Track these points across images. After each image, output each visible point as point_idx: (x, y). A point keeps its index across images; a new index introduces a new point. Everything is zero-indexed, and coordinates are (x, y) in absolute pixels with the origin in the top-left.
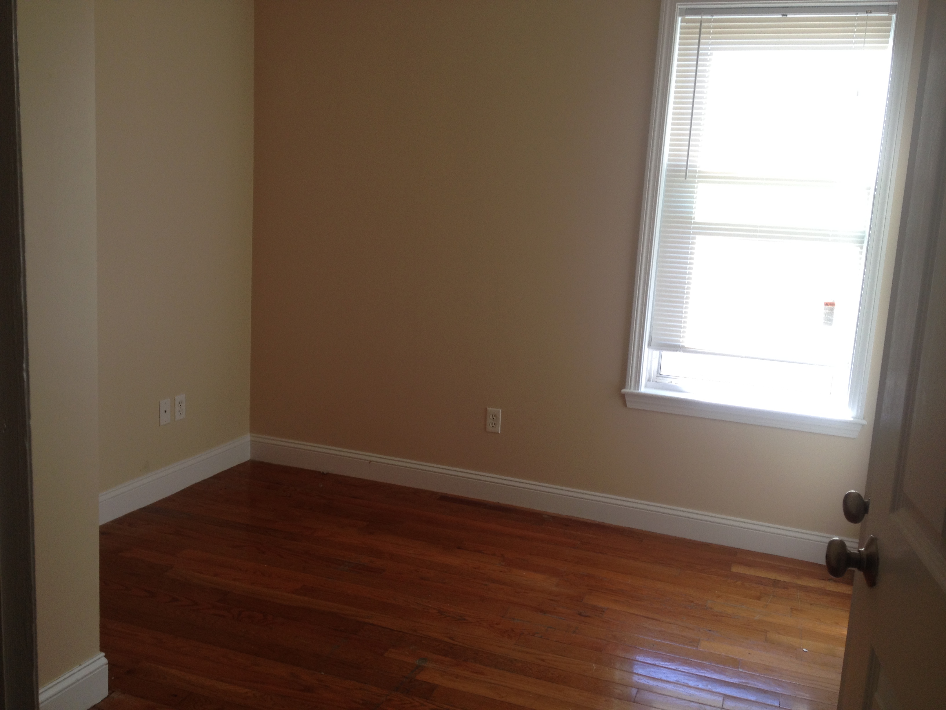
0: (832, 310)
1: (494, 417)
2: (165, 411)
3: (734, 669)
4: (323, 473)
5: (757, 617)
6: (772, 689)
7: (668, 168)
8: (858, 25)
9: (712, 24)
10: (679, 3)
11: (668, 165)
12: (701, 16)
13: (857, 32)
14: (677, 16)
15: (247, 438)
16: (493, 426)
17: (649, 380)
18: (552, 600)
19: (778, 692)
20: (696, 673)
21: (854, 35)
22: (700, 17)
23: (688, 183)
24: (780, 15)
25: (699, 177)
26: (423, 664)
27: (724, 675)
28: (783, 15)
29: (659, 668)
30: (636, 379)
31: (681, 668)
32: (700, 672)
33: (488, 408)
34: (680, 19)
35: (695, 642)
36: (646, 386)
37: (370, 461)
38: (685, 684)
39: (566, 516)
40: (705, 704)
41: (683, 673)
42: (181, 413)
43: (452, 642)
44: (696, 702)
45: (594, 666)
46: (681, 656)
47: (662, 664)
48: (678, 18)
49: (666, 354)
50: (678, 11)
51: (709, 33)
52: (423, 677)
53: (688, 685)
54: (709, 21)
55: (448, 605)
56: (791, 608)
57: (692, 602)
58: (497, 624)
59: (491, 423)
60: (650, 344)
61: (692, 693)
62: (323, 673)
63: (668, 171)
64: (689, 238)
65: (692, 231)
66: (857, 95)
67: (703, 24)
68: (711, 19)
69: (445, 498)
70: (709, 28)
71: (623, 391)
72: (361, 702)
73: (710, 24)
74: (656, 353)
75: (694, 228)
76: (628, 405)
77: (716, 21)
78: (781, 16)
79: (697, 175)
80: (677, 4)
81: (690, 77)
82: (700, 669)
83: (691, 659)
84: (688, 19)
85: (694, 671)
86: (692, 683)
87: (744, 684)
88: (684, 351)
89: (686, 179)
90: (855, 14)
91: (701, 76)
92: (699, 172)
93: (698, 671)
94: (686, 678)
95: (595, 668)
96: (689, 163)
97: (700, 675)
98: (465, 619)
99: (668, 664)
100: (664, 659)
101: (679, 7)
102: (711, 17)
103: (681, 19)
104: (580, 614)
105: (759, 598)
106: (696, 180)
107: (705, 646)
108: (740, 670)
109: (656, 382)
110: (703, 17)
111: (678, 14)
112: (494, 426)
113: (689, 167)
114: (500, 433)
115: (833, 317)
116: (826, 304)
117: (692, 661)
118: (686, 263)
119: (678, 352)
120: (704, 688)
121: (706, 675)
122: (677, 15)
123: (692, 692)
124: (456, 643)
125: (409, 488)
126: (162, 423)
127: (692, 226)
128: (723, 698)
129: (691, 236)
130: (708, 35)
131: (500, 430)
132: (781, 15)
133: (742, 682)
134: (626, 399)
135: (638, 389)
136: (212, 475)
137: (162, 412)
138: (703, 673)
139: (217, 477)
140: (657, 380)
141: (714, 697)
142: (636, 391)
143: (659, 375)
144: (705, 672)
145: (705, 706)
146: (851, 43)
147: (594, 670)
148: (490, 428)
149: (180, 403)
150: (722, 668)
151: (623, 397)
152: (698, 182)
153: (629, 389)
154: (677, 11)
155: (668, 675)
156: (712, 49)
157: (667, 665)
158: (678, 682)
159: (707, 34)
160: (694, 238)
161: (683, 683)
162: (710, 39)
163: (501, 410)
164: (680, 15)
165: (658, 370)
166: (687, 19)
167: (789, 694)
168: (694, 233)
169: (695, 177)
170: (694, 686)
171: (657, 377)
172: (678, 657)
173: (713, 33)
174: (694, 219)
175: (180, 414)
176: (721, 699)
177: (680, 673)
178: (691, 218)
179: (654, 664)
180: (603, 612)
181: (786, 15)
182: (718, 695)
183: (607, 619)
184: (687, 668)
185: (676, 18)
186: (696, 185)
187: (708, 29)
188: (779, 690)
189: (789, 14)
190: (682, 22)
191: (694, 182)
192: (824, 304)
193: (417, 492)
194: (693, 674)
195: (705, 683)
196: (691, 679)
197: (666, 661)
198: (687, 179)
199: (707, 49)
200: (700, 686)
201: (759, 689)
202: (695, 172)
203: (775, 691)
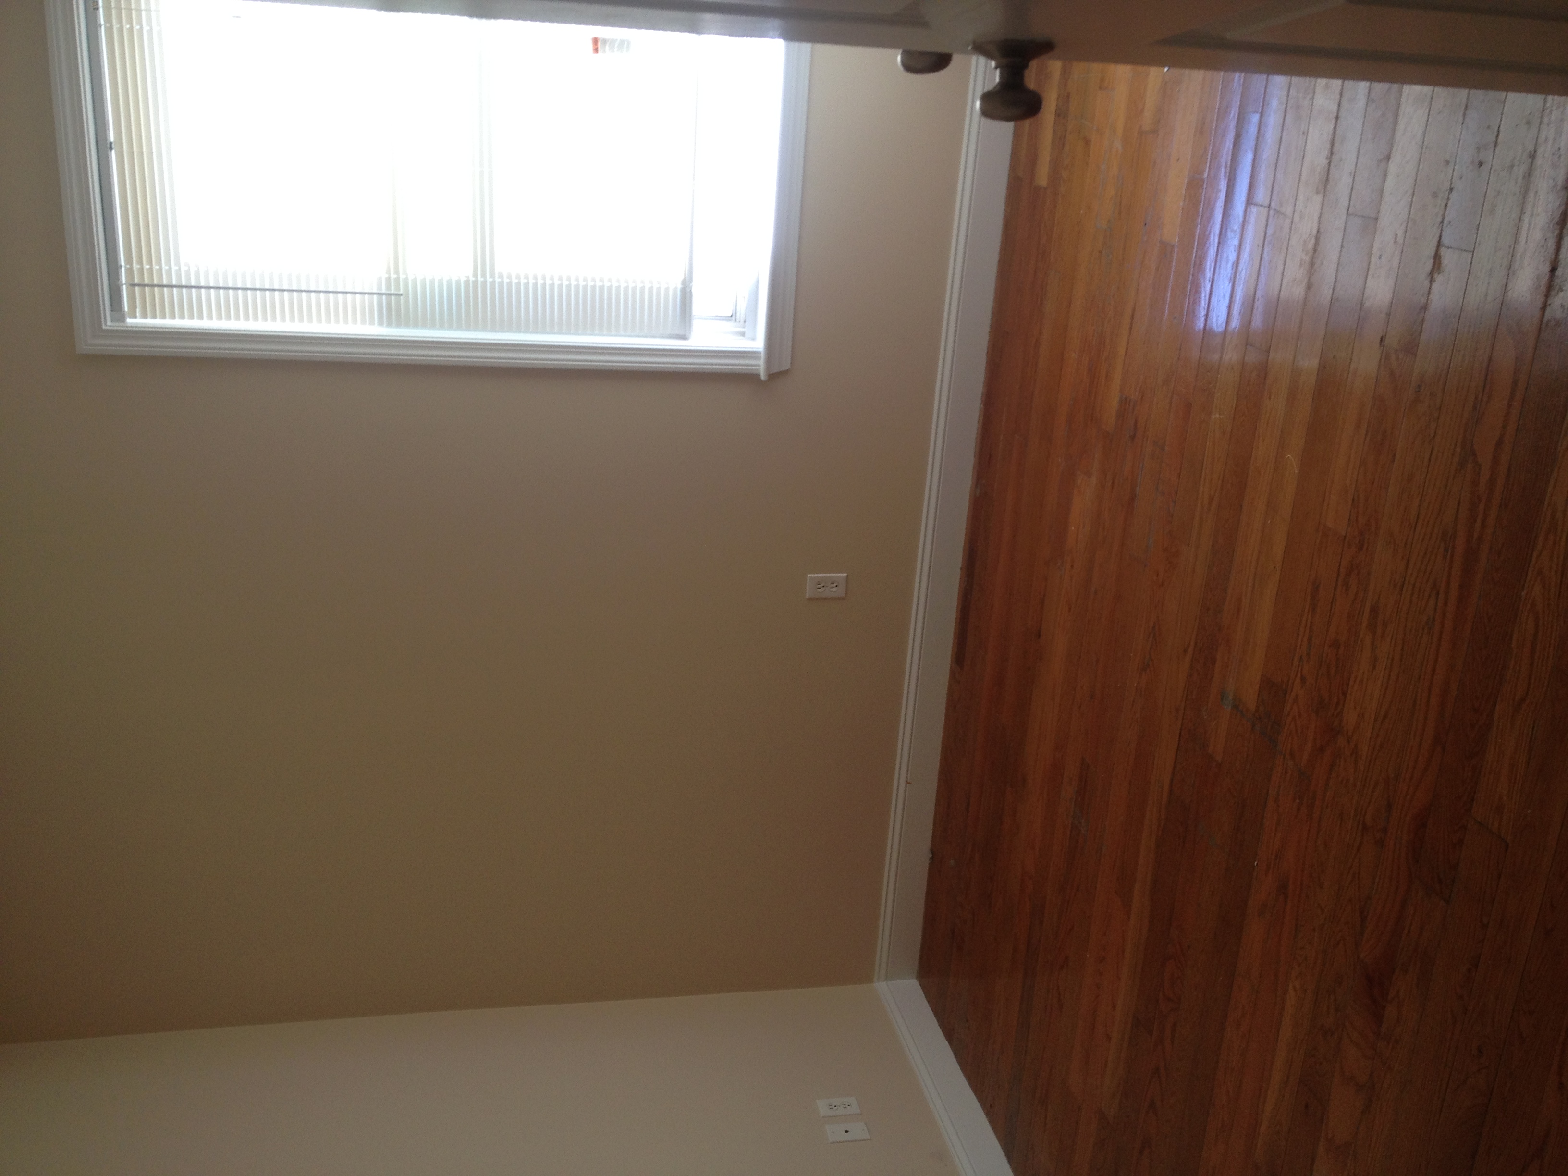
0: (605, 41)
1: (821, 585)
2: (847, 1132)
3: (1205, 186)
4: (932, 858)
5: (1118, 145)
6: (1232, 125)
7: (385, 325)
8: (120, 21)
9: (136, 266)
10: (103, 325)
11: (381, 324)
12: (122, 285)
13: (131, 23)
14: (125, 327)
15: (883, 987)
16: (837, 586)
17: (743, 334)
18: (1113, 483)
19: (1236, 115)
20: (1216, 248)
21: (136, 27)
22: (124, 287)
23: (408, 291)
24: (111, 155)
25: (397, 272)
26: (1231, 698)
27: (1215, 203)
28: (111, 149)
29: (1211, 309)
30: (744, 357)
31: (1209, 274)
32: (1213, 243)
33: (807, 596)
34: (130, 321)
35: (1166, 249)
36: (753, 339)
37: (907, 783)
38: (1235, 265)
39: (975, 456)
40: (1265, 235)
41: (1217, 270)
42: (847, 1104)
43: (1191, 650)
44: (1263, 250)
45: (1215, 416)
46: (1189, 273)
47: (1203, 303)
48: (129, 325)
49: (698, 308)
50: (117, 324)
51: (151, 269)
52: (1250, 700)
53: (1236, 262)
54: (130, 271)
55: (1132, 655)
56: (1100, 88)
57: (1100, 252)
58: (1158, 575)
59: (832, 589)
60: (684, 337)
61: (1248, 257)
62: (1256, 863)
63: (389, 324)
64: (501, 283)
65: (489, 279)
66: (239, 17)
67: (136, 281)
68: (126, 269)
69: (959, 658)
70: (141, 270)
71: (763, 377)
72: (1298, 801)
73: (135, 269)
74: (696, 324)
75: (484, 275)
76: (786, 366)
77: (129, 260)
78: (113, 152)
79: (393, 276)
80: (104, 327)
81: (229, 298)
82: (1208, 243)
83: (1194, 257)
84: (128, 307)
85: (1212, 252)
86: (1232, 257)
87: (1228, 170)
88: (691, 281)
89: (401, 295)
90: (101, 27)
91: (226, 279)
92: (388, 272)
93: (1212, 246)
94: (1223, 264)
95: (1217, 415)
96: (375, 291)
97: (1219, 243)
98: (1154, 628)
99: (1203, 295)
100: (1196, 301)
101: (109, 323)
102: (123, 269)
103: (130, 317)
104: (1133, 437)
105: (1087, 142)
106: (402, 276)
107: (1171, 231)
108: (1206, 175)
109: (745, 322)
110: (124, 282)
111: (122, 324)
112: (835, 585)
113: (381, 289)
114: (846, 575)
115: (617, 40)
116: (596, 50)
117: (1196, 256)
118: (544, 285)
119: (693, 290)
120: (1238, 237)
121: (1218, 232)
122: (123, 327)
123: (1245, 256)
124: (1192, 643)
125: (947, 716)
126: (868, 1137)
127: (480, 279)
128: (1252, 206)
129: (497, 280)
130: (154, 272)
131: (842, 575)
132: (111, 151)
133: (1225, 172)
134: (776, 371)
135: (759, 353)
136: (947, 1043)
137: (847, 1137)
138: (1214, 238)
139: (949, 1034)
140: (742, 321)
141: (1252, 219)
142: (763, 355)
143: (733, 318)
144: (1212, 233)
145: (1267, 236)
146: (150, 32)
147: (1222, 417)
148: (839, 591)
149: (832, 1107)
150: (1204, 205)
151: (773, 376)
152: (405, 273)
153: (760, 366)
154: (117, 326)
155: (1222, 295)
156: (178, 263)
157: (1205, 296)
158: (1231, 278)
159: (152, 274)
160: (501, 276)
161: (1232, 270)
162: (161, 268)
163: (809, 575)
164: (122, 319)
165: (724, 320)
166: (128, 309)
167: (1239, 97)
168: (492, 275)
169: (397, 280)
170: (1237, 251)
171: (738, 320)
172: (1191, 278)
173: (150, 263)
174: (468, 277)
175: (849, 1105)
176: (1254, 210)
177: (1216, 274)
178: (467, 282)
179: (1205, 317)
180: (1126, 399)
181: (111, 143)
182: (1248, 213)
183: (1137, 394)
184: (1208, 264)
185: (127, 327)
186: (411, 278)
187: (143, 272)
188: (1234, 113)
189: (108, 138)
190: (135, 317)
191: (406, 279)
192: (596, 55)
193: (952, 704)
194: (1217, 255)
195: (1230, 234)
196: (1225, 255)
197: (1200, 297)
198: (401, 292)
199: (179, 272)
200: (1236, 242)
201: (1234, 146)
202: (388, 280)
203: (1236, 119)
